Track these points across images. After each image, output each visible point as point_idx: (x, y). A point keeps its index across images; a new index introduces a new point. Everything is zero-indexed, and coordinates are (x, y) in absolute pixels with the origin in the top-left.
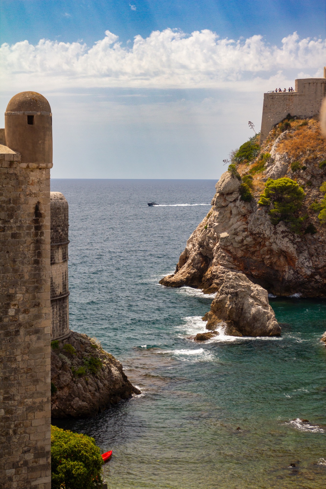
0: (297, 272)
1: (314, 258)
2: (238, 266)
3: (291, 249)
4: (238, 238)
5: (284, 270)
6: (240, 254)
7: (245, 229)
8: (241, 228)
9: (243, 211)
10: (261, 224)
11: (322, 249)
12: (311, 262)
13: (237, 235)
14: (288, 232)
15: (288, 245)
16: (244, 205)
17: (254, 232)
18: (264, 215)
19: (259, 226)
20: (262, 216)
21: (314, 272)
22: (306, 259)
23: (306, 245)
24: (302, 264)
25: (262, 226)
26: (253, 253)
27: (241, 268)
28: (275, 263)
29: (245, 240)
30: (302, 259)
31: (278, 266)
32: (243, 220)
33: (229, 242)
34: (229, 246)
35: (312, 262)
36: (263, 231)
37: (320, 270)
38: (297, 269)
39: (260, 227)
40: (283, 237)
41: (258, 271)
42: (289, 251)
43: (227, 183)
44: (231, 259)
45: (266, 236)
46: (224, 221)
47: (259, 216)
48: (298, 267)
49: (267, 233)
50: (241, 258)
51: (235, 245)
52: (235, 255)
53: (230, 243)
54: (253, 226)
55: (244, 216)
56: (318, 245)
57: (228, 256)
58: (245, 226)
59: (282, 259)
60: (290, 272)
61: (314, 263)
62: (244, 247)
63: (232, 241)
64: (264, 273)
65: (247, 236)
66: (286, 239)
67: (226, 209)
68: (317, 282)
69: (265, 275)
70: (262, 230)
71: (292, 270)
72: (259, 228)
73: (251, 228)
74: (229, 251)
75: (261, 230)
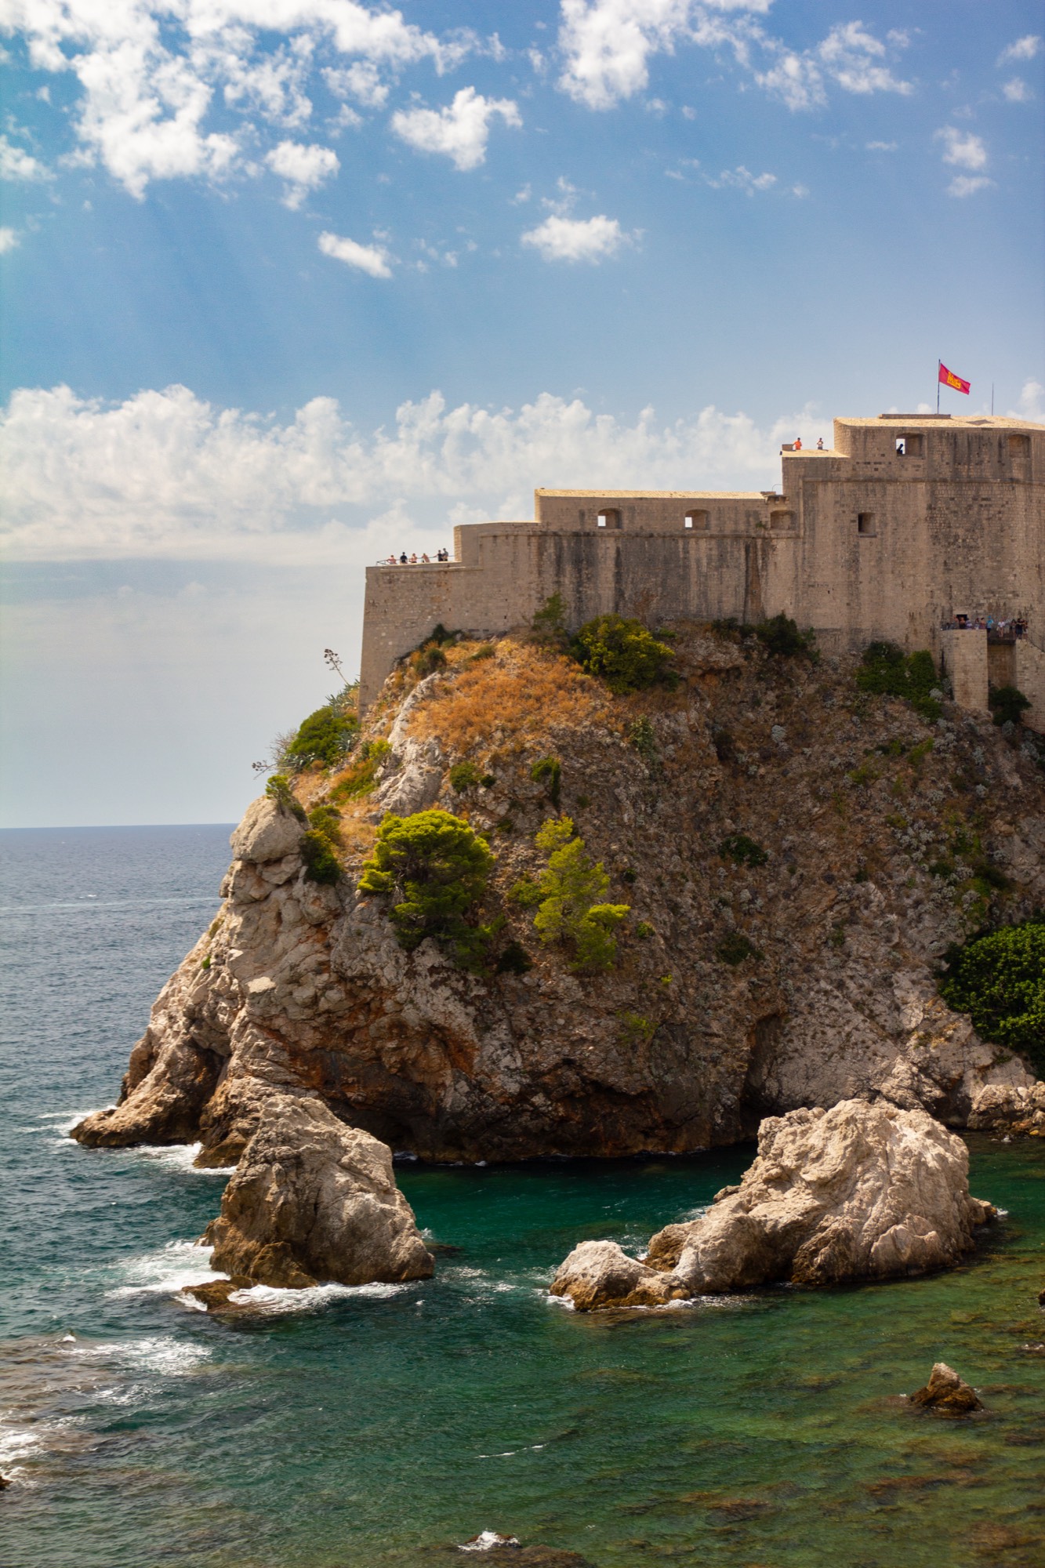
0: (477, 1087)
1: (527, 1044)
2: (305, 1076)
3: (460, 1019)
4: (304, 993)
5: (440, 1081)
6: (309, 1039)
7: (321, 963)
8: (311, 961)
9: (315, 911)
10: (368, 949)
11: (550, 1015)
12: (517, 1054)
13: (300, 985)
14: (447, 969)
15: (451, 1008)
16: (316, 894)
17: (349, 973)
18: (376, 923)
19: (363, 955)
20: (371, 924)
21: (529, 1085)
22: (503, 1049)
23: (503, 1006)
24: (494, 1063)
25: (371, 954)
26: (349, 1035)
27: (314, 1083)
28: (415, 1062)
29: (323, 999)
30: (492, 1049)
31: (424, 1072)
32: (315, 937)
33: (277, 1005)
34: (277, 1016)
35: (522, 1056)
36: (374, 970)
37: (546, 1079)
38: (479, 1078)
39: (366, 958)
40: (434, 985)
41: (365, 1087)
42: (454, 1025)
43: (264, 832)
44: (285, 1057)
45: (384, 983)
46: (259, 944)
47: (363, 925)
48: (483, 1071)
49: (388, 974)
50: (312, 1051)
51: (294, 1012)
52: (296, 1042)
53: (280, 1008)
54: (345, 954)
55: (319, 926)
56: (538, 1004)
57: (274, 1048)
58: (323, 958)
59: (433, 1050)
60: (457, 1086)
61: (527, 1059)
62: (321, 1020)
63: (286, 1002)
64: (382, 1094)
65: (328, 987)
66: (444, 992)
67: (265, 909)
68: (536, 1113)
69: (386, 1099)
70: (372, 965)
71: (463, 1083)
72: (363, 960)
73: (339, 961)
74: (276, 1033)
75: (369, 966)
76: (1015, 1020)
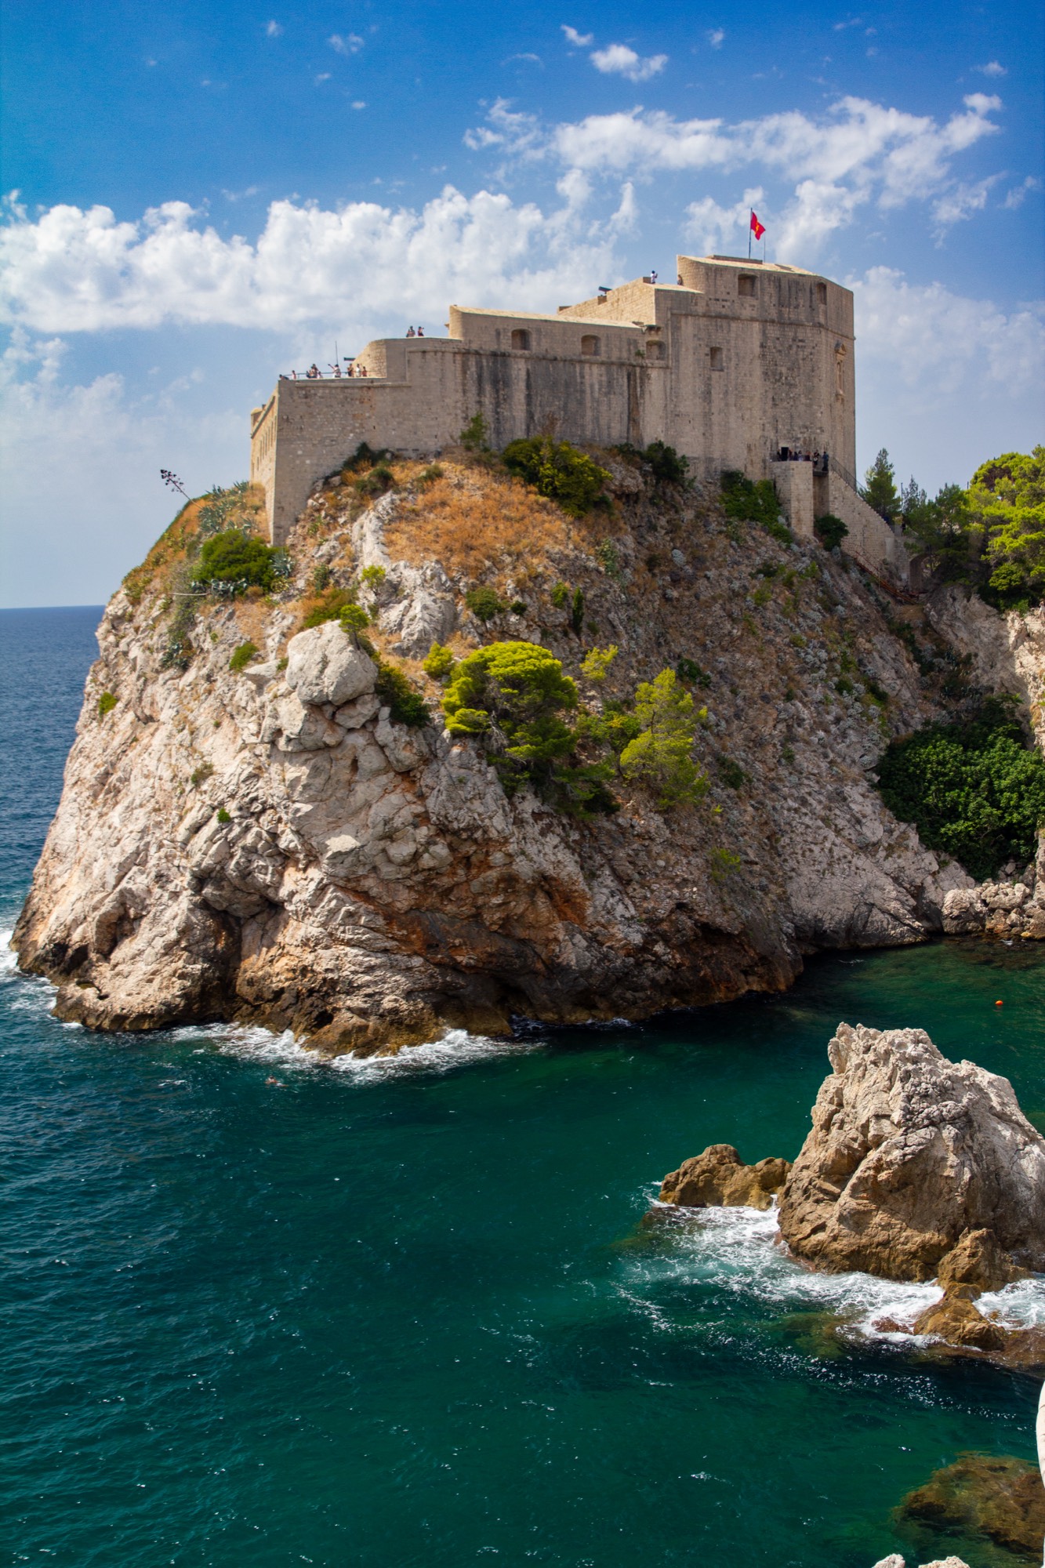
0: (594, 940)
1: (636, 890)
2: (404, 941)
3: (568, 867)
4: (402, 850)
5: (551, 936)
6: (404, 900)
7: (417, 816)
8: (406, 814)
9: (407, 756)
10: (474, 798)
11: (649, 857)
12: (627, 901)
13: (393, 841)
14: (549, 815)
15: (560, 856)
16: (408, 739)
17: (455, 825)
18: (476, 768)
19: (468, 804)
20: (471, 769)
21: (649, 934)
22: (613, 896)
23: (601, 851)
24: (608, 913)
25: (477, 803)
26: (446, 893)
27: (416, 948)
28: (522, 916)
29: (426, 856)
30: (604, 898)
31: (531, 926)
32: (402, 786)
33: (364, 864)
34: (365, 877)
35: (634, 903)
36: (482, 821)
37: (665, 926)
38: (595, 929)
39: (473, 807)
40: (543, 833)
41: (473, 949)
42: (563, 874)
43: (347, 670)
44: (380, 922)
45: (493, 834)
46: (331, 796)
47: (462, 771)
48: (598, 923)
49: (499, 824)
50: (406, 913)
51: (387, 870)
52: (387, 905)
53: (368, 867)
54: (450, 805)
55: (407, 775)
56: (635, 846)
57: (368, 913)
58: (419, 809)
59: (542, 901)
60: (575, 941)
61: (641, 906)
62: (419, 878)
63: (379, 860)
64: (491, 955)
65: (430, 842)
66: (552, 840)
67: (339, 756)
68: (658, 963)
69: (495, 960)
70: (479, 815)
71: (578, 937)
72: (469, 809)
73: (443, 813)
74: (365, 896)
75: (476, 816)
76: (954, 826)
